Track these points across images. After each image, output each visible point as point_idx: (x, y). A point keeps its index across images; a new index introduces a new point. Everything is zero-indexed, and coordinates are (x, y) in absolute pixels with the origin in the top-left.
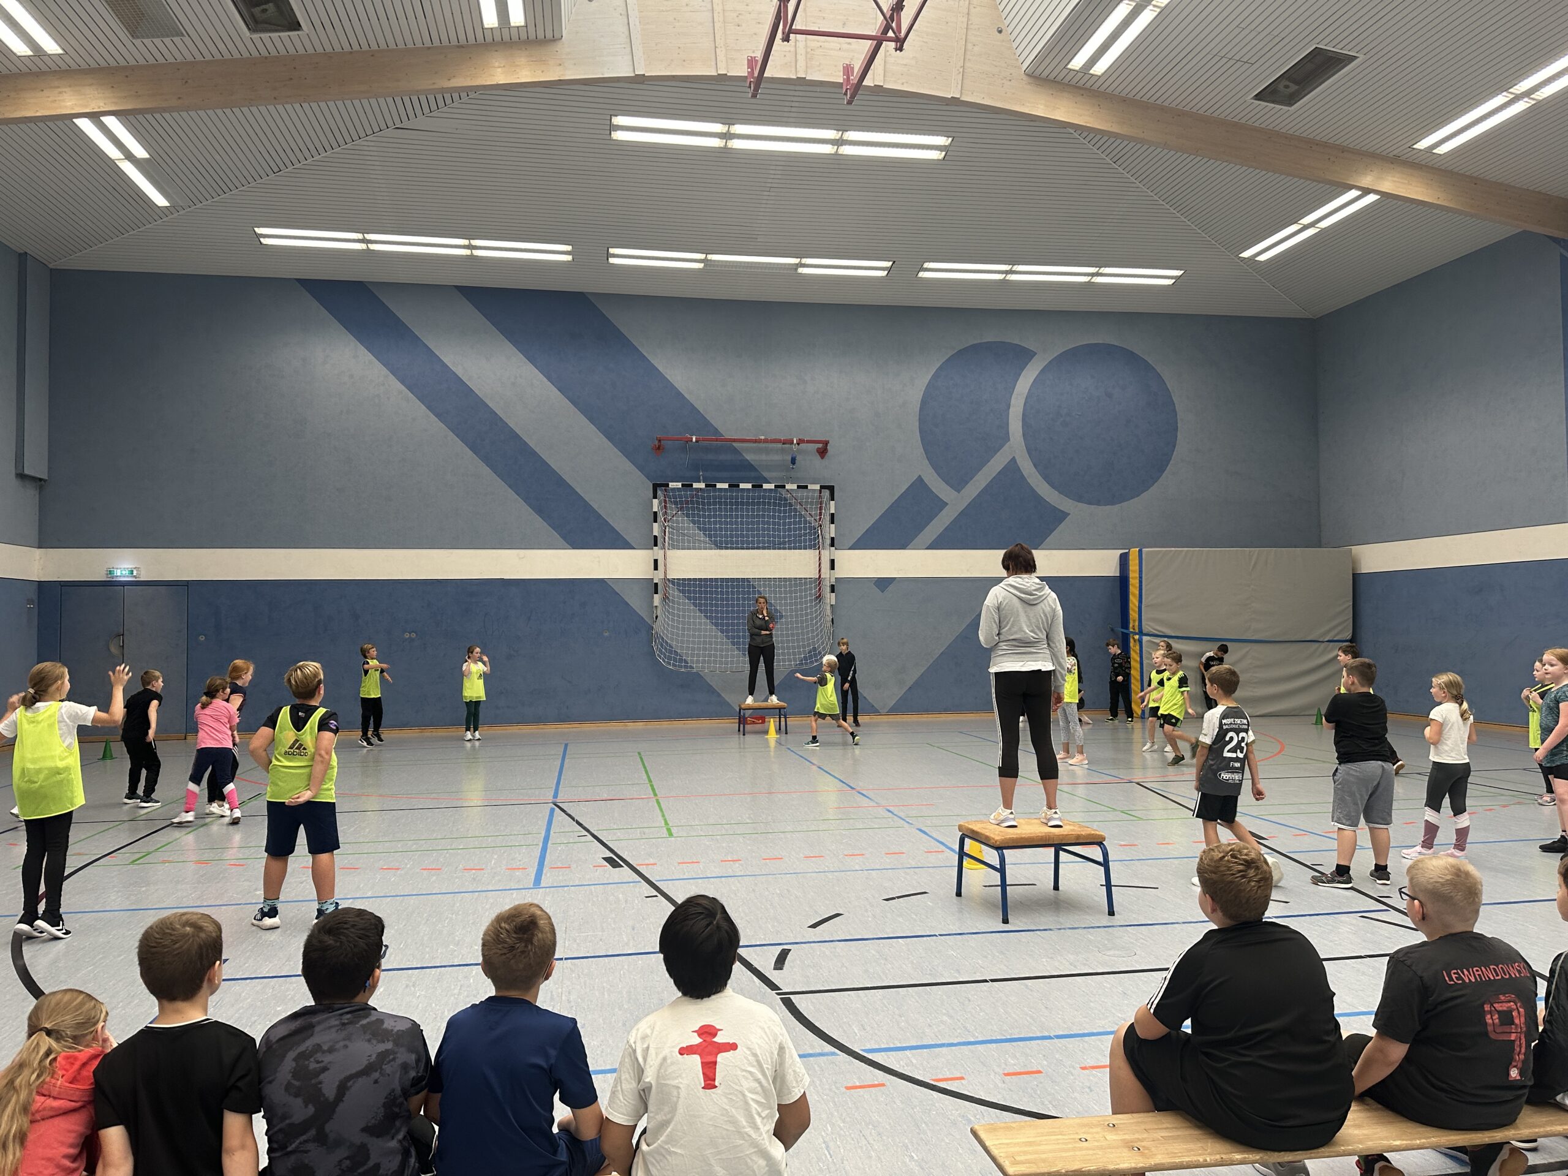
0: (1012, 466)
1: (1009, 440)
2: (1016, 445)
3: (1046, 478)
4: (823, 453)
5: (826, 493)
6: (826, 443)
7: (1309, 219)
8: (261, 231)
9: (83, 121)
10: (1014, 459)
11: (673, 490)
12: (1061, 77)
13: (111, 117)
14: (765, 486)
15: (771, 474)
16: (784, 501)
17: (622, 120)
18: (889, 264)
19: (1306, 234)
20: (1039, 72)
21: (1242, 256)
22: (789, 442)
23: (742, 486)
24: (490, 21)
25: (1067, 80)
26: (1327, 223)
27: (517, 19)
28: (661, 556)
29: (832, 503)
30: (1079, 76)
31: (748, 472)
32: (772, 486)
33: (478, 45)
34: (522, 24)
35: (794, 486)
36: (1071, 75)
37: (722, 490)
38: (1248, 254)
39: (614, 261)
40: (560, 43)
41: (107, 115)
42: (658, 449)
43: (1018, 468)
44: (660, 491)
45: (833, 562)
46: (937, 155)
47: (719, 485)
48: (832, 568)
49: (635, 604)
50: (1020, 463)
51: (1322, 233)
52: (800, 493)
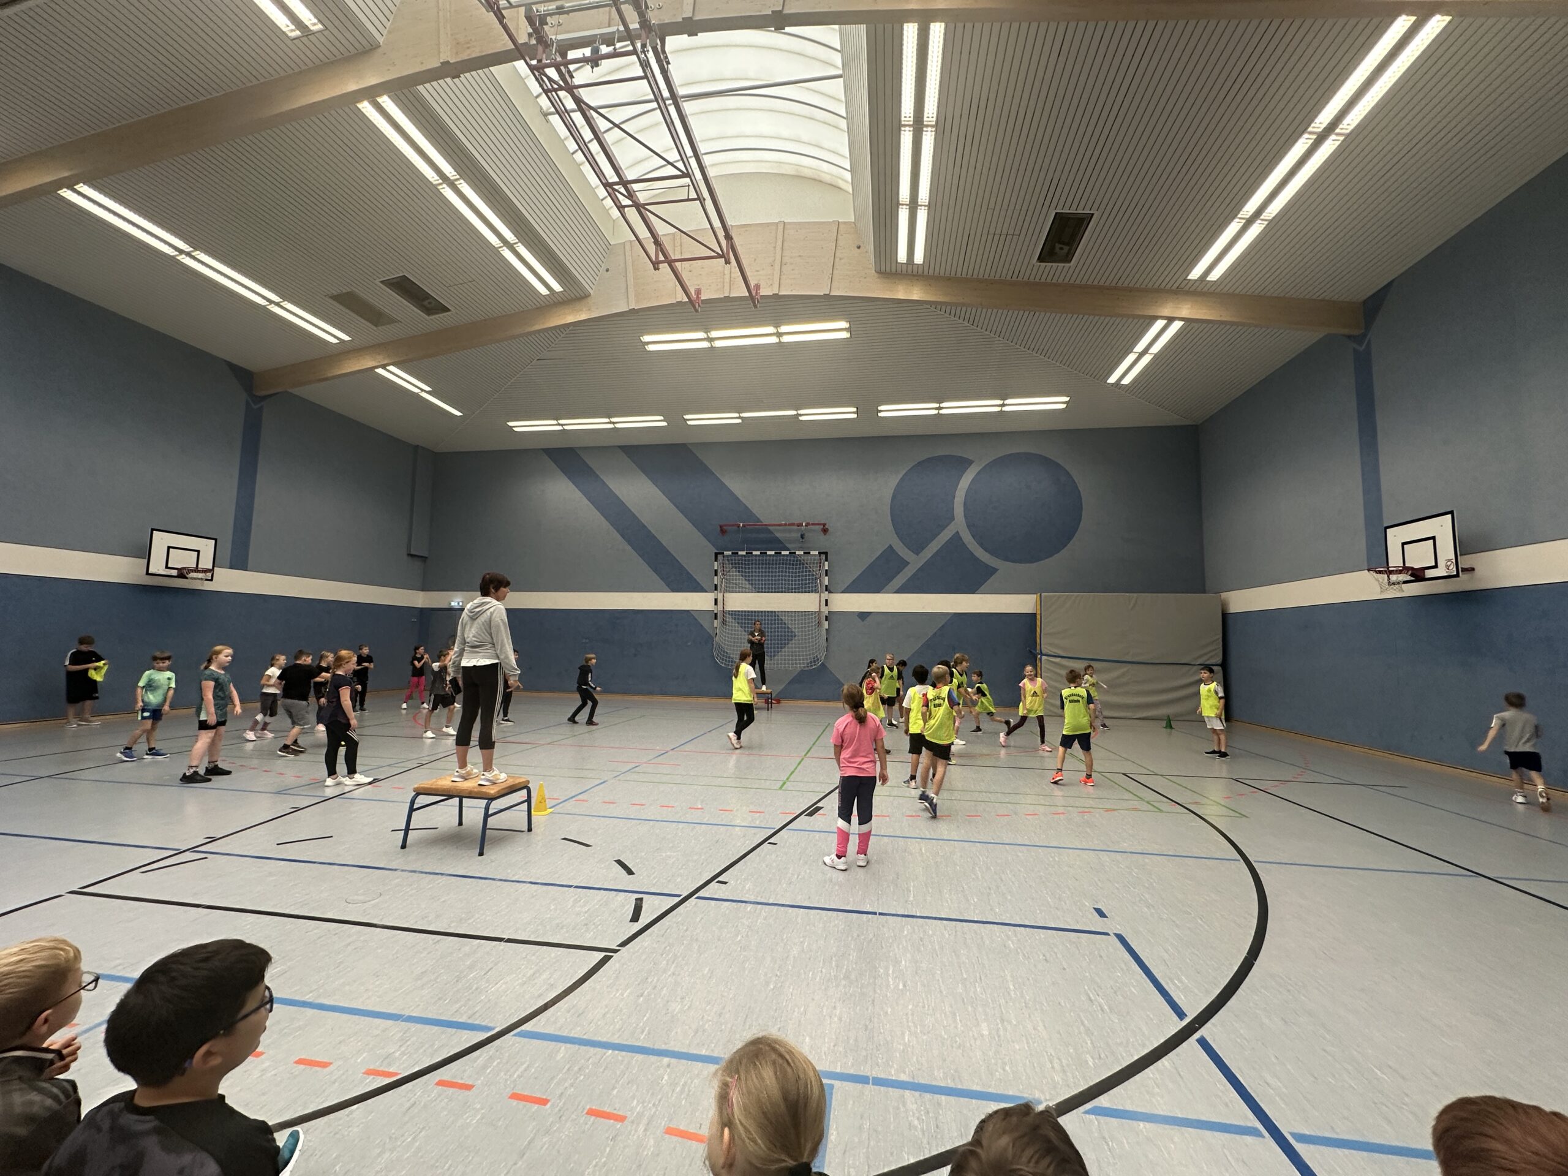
0: (957, 536)
1: (954, 520)
2: (959, 524)
3: (981, 545)
4: (825, 531)
5: (823, 557)
6: (824, 525)
7: (1140, 347)
8: (510, 424)
9: (380, 371)
10: (958, 532)
11: (728, 556)
12: (899, 270)
13: (391, 368)
14: (783, 553)
15: (788, 546)
16: (797, 562)
17: (646, 338)
18: (855, 410)
19: (1146, 359)
20: (883, 269)
21: (1109, 381)
22: (800, 525)
23: (769, 553)
24: (543, 291)
25: (904, 272)
26: (1156, 348)
27: (557, 288)
28: (720, 596)
29: (826, 563)
30: (910, 267)
31: (778, 545)
32: (787, 553)
33: (547, 306)
34: (562, 290)
35: (802, 553)
36: (904, 267)
37: (756, 555)
38: (1112, 380)
39: (689, 423)
40: (589, 299)
41: (384, 367)
42: (723, 531)
43: (961, 539)
44: (720, 557)
45: (827, 601)
46: (845, 335)
47: (754, 553)
48: (827, 605)
49: (706, 625)
50: (962, 534)
51: (1157, 357)
52: (806, 557)
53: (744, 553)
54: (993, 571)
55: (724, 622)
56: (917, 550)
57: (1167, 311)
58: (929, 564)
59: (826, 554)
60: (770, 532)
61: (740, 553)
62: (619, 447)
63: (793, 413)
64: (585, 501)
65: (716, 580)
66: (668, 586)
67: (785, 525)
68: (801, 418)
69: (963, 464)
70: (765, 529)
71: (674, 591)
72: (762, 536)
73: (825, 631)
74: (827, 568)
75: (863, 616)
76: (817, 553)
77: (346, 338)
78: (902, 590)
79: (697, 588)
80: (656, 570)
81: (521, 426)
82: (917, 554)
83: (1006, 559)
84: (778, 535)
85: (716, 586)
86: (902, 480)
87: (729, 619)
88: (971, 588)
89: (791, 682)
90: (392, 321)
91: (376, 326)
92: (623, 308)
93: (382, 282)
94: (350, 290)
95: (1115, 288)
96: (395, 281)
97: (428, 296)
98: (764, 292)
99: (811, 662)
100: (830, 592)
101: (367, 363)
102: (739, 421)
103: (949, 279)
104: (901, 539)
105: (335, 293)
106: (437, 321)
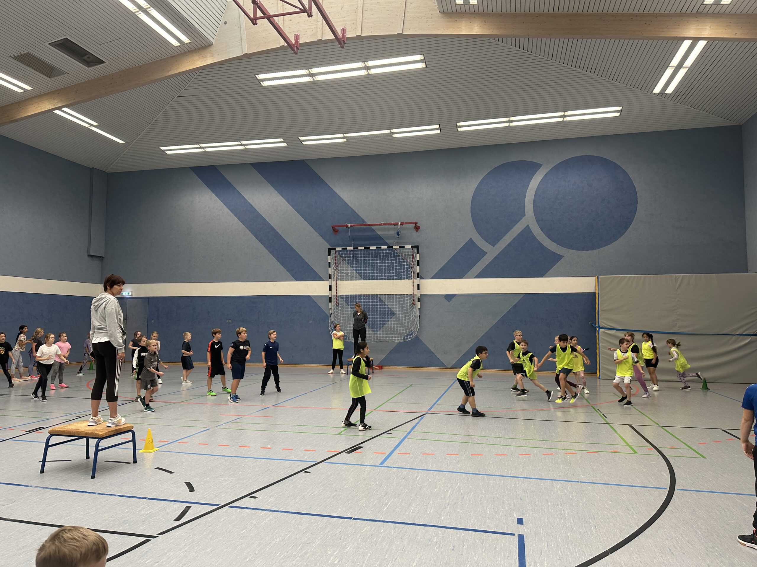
0: (527, 230)
1: (525, 215)
2: (529, 218)
3: (549, 236)
4: (417, 228)
5: (415, 250)
6: (416, 224)
7: (675, 61)
8: (163, 148)
9: (57, 112)
10: (528, 226)
11: (339, 251)
12: (459, 10)
13: (65, 109)
14: (383, 247)
15: (387, 241)
16: (396, 255)
17: (261, 76)
18: (437, 126)
19: (682, 73)
20: (446, 11)
21: (655, 91)
22: (396, 224)
23: (371, 248)
24: (175, 43)
25: (463, 11)
26: (689, 62)
27: (185, 39)
28: (333, 283)
29: (418, 255)
30: (467, 7)
31: (378, 240)
32: (386, 247)
33: (179, 55)
34: (189, 41)
35: (398, 247)
36: (463, 7)
37: (361, 250)
38: (657, 90)
39: (305, 143)
40: (212, 46)
41: (59, 108)
42: (335, 230)
43: (531, 231)
44: (333, 252)
45: (418, 285)
46: (422, 65)
47: (360, 248)
48: (418, 289)
49: (323, 307)
50: (531, 227)
51: (691, 69)
52: (402, 250)
53: (351, 248)
54: (557, 258)
55: (337, 304)
56: (493, 242)
57: (692, 32)
58: (504, 253)
59: (417, 247)
60: (373, 231)
61: (348, 248)
62: (251, 164)
63: (387, 131)
64: (226, 210)
65: (330, 271)
66: (293, 276)
67: (384, 224)
68: (394, 136)
69: (534, 167)
70: (369, 227)
71: (297, 279)
72: (366, 234)
73: (418, 310)
74: (418, 259)
75: (449, 297)
76: (410, 247)
77: (28, 88)
78: (481, 275)
79: (316, 277)
80: (282, 264)
81: (172, 150)
82: (494, 246)
83: (571, 247)
84: (379, 233)
85: (330, 275)
86: (481, 183)
87: (341, 301)
88: (540, 274)
89: (391, 353)
90: (61, 73)
91: (50, 77)
92: (238, 53)
93: (50, 44)
94: (26, 52)
95: (643, 15)
96: (58, 43)
97: (86, 53)
98: (348, 35)
99: (407, 336)
100: (422, 278)
101: (45, 106)
102: (345, 140)
103: (501, 15)
104: (480, 234)
105: (16, 55)
106: (96, 71)
